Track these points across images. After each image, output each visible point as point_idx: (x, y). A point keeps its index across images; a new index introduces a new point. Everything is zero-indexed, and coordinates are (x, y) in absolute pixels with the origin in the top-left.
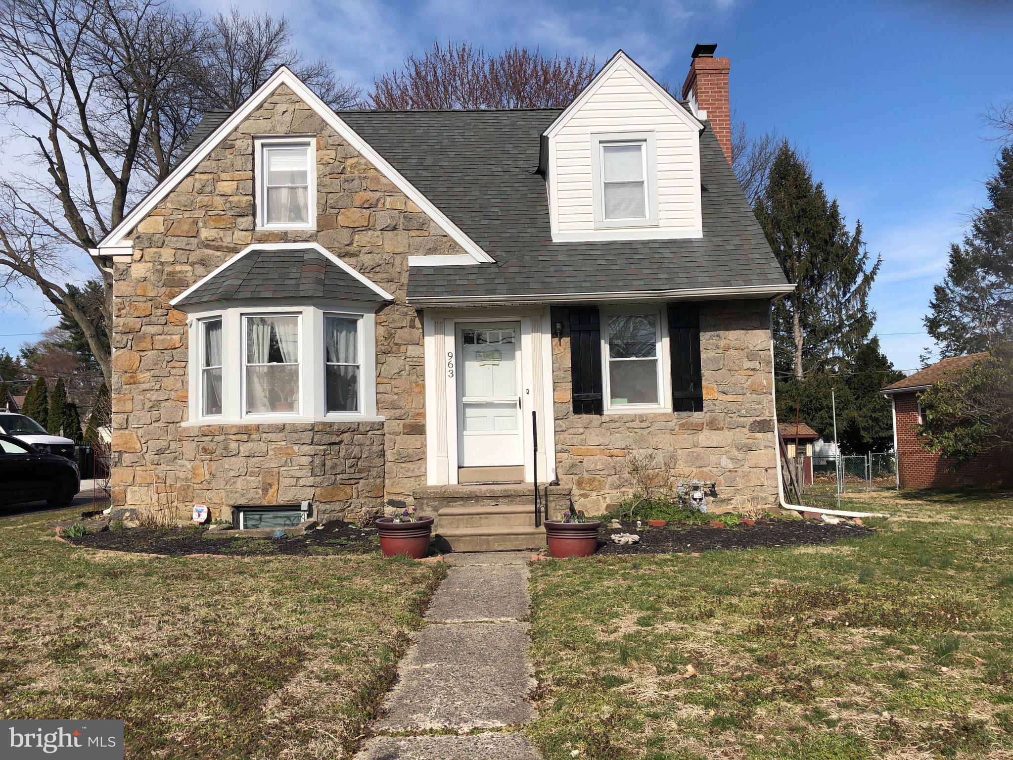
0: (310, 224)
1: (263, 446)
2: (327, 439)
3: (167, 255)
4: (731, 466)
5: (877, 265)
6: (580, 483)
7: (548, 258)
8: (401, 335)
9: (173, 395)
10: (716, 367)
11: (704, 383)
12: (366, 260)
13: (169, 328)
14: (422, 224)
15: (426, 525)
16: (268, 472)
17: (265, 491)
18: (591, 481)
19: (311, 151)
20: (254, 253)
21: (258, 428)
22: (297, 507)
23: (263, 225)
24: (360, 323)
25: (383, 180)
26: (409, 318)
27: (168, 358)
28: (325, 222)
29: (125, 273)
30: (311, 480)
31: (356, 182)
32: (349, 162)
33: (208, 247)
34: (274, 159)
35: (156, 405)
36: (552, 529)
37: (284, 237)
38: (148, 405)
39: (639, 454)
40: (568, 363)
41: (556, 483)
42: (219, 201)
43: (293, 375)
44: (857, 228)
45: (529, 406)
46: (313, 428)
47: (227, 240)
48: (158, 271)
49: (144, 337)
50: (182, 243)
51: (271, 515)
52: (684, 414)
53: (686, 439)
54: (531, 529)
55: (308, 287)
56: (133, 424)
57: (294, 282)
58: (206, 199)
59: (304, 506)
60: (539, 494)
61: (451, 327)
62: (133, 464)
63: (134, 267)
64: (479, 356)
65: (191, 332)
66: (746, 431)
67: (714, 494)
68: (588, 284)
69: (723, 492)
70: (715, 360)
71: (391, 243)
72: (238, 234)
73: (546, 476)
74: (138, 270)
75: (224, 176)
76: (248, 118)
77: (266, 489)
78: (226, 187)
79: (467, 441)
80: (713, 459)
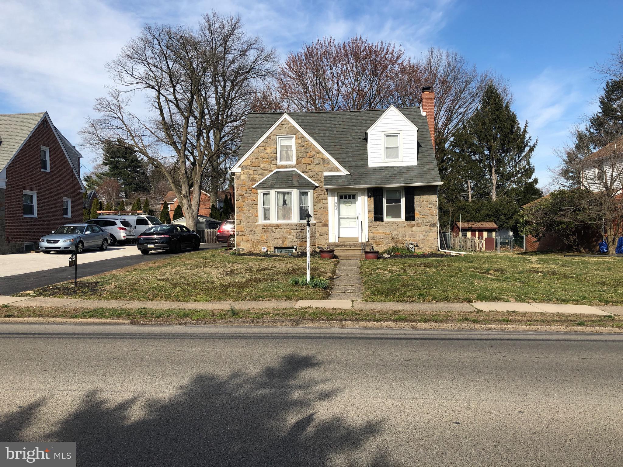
0: (294, 162)
1: (283, 230)
2: (301, 228)
3: (251, 172)
4: (423, 238)
5: (536, 143)
6: (376, 242)
7: (367, 173)
8: (321, 197)
9: (254, 215)
10: (419, 207)
11: (415, 212)
12: (311, 173)
13: (252, 194)
14: (327, 162)
15: (333, 251)
16: (284, 238)
17: (283, 243)
18: (379, 242)
19: (294, 139)
20: (277, 172)
21: (281, 225)
22: (293, 248)
23: (280, 163)
24: (309, 193)
25: (316, 149)
26: (323, 191)
27: (252, 204)
28: (298, 162)
29: (238, 178)
30: (296, 240)
31: (308, 149)
32: (306, 143)
33: (263, 170)
34: (282, 141)
35: (248, 218)
36: (366, 252)
37: (286, 167)
38: (246, 217)
39: (394, 234)
40: (373, 206)
41: (368, 242)
42: (266, 155)
43: (290, 209)
44: (526, 125)
45: (360, 219)
46: (297, 225)
47: (269, 168)
48: (249, 177)
49: (245, 197)
50: (255, 168)
51: (284, 250)
52: (409, 221)
53: (409, 229)
54: (361, 254)
55: (295, 183)
56: (242, 223)
57: (290, 182)
58: (262, 155)
59: (295, 247)
60: (363, 245)
61: (336, 194)
62: (242, 235)
63: (241, 176)
64: (345, 203)
65: (259, 196)
66: (428, 227)
67: (417, 246)
68: (379, 182)
69: (420, 245)
70: (419, 205)
71: (318, 168)
72: (272, 166)
73: (365, 240)
74: (243, 177)
75: (268, 148)
76: (274, 129)
77: (284, 242)
78: (269, 151)
79: (341, 229)
80: (417, 235)
